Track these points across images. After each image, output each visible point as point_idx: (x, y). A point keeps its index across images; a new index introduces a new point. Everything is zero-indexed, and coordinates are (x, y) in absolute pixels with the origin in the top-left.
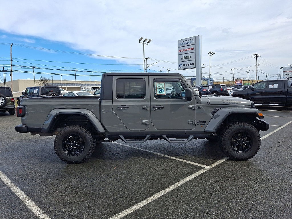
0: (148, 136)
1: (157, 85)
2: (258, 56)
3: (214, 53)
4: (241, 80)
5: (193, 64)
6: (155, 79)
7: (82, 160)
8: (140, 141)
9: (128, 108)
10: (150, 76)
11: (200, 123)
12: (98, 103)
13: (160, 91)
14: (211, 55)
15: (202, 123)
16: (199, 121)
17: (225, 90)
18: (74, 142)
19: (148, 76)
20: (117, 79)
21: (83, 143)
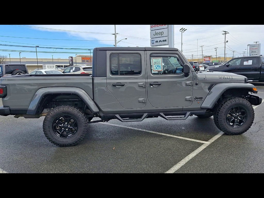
0: (145, 115)
1: (154, 60)
2: (226, 33)
3: (186, 30)
4: (209, 57)
5: (166, 40)
6: (151, 54)
7: (76, 142)
8: (137, 120)
9: (123, 85)
10: (146, 50)
11: (197, 100)
12: (91, 81)
13: (156, 66)
14: (183, 31)
15: (198, 100)
16: (196, 97)
17: (197, 67)
18: (66, 123)
19: (144, 51)
20: (111, 54)
21: (76, 125)
